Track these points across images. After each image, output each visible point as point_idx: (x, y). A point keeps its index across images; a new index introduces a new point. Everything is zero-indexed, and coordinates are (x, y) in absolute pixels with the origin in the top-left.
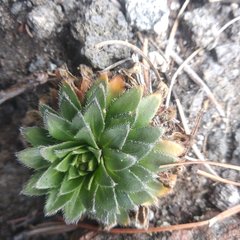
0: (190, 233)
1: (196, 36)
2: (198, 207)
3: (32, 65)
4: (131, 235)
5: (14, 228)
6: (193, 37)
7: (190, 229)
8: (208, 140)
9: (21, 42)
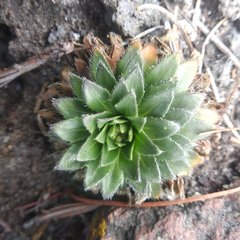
0: (222, 201)
1: (223, 5)
2: (225, 176)
3: (51, 35)
4: (164, 207)
5: (23, 215)
6: (220, 6)
7: (221, 197)
8: (236, 109)
9: (40, 9)
